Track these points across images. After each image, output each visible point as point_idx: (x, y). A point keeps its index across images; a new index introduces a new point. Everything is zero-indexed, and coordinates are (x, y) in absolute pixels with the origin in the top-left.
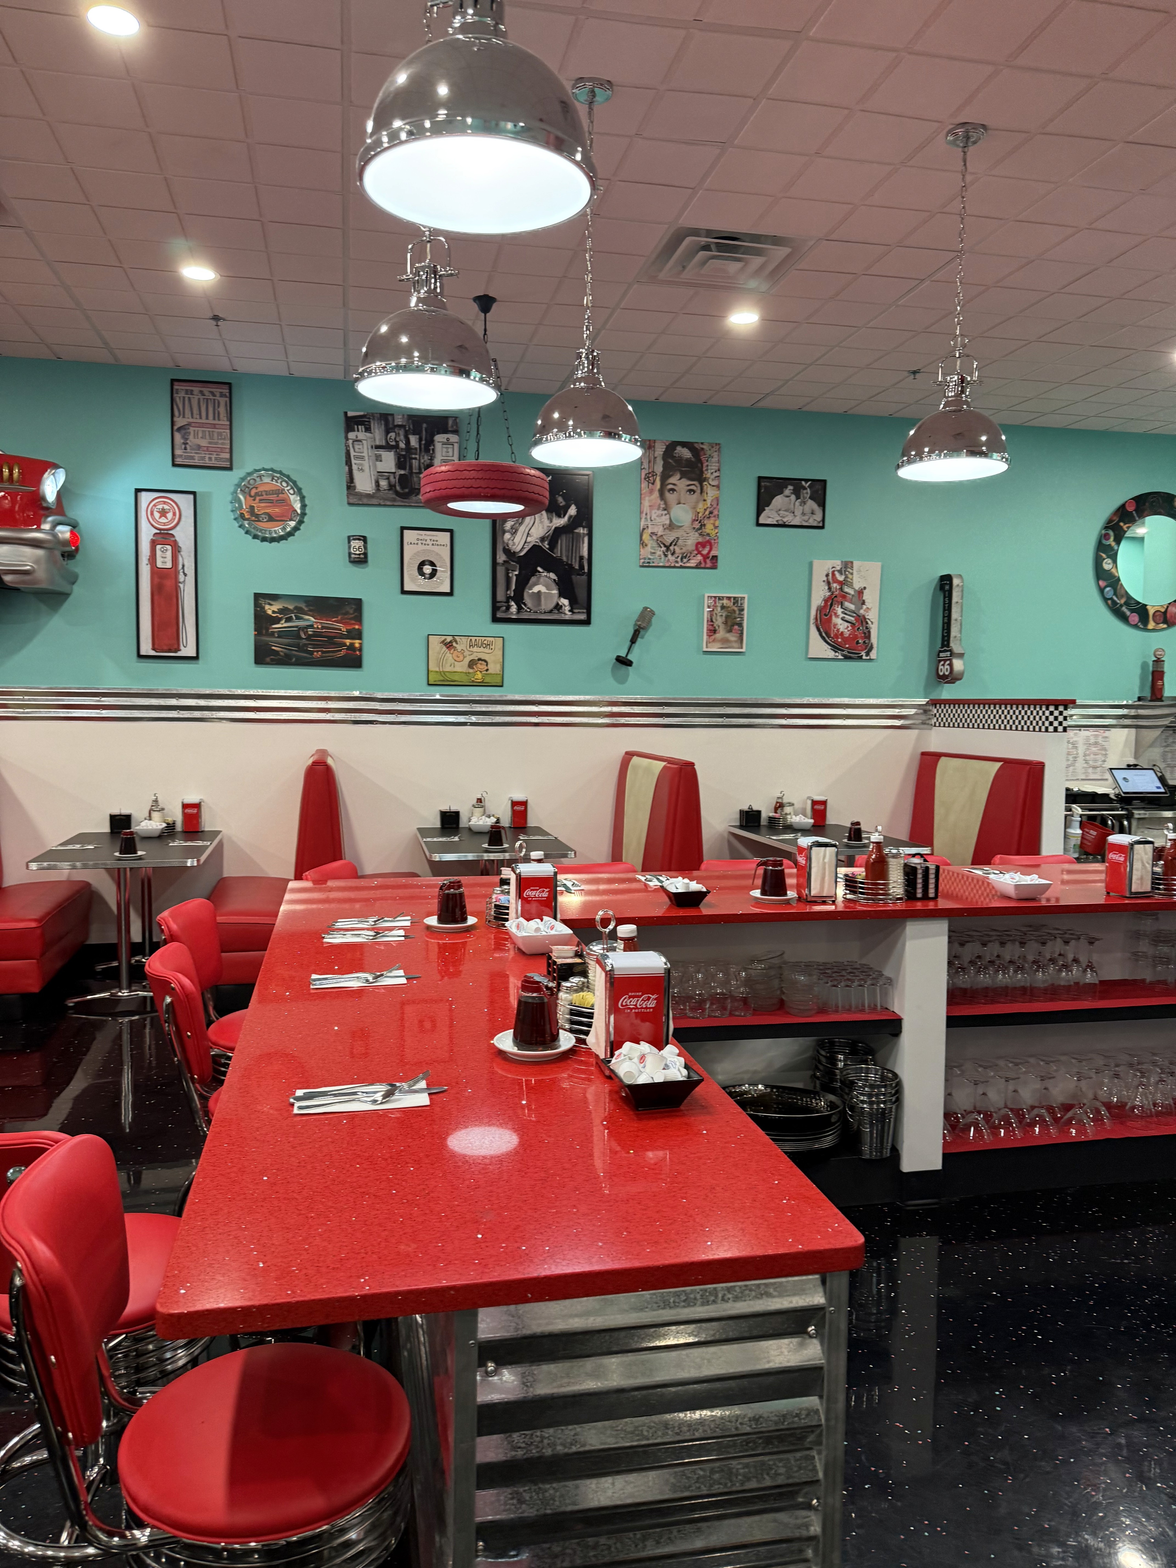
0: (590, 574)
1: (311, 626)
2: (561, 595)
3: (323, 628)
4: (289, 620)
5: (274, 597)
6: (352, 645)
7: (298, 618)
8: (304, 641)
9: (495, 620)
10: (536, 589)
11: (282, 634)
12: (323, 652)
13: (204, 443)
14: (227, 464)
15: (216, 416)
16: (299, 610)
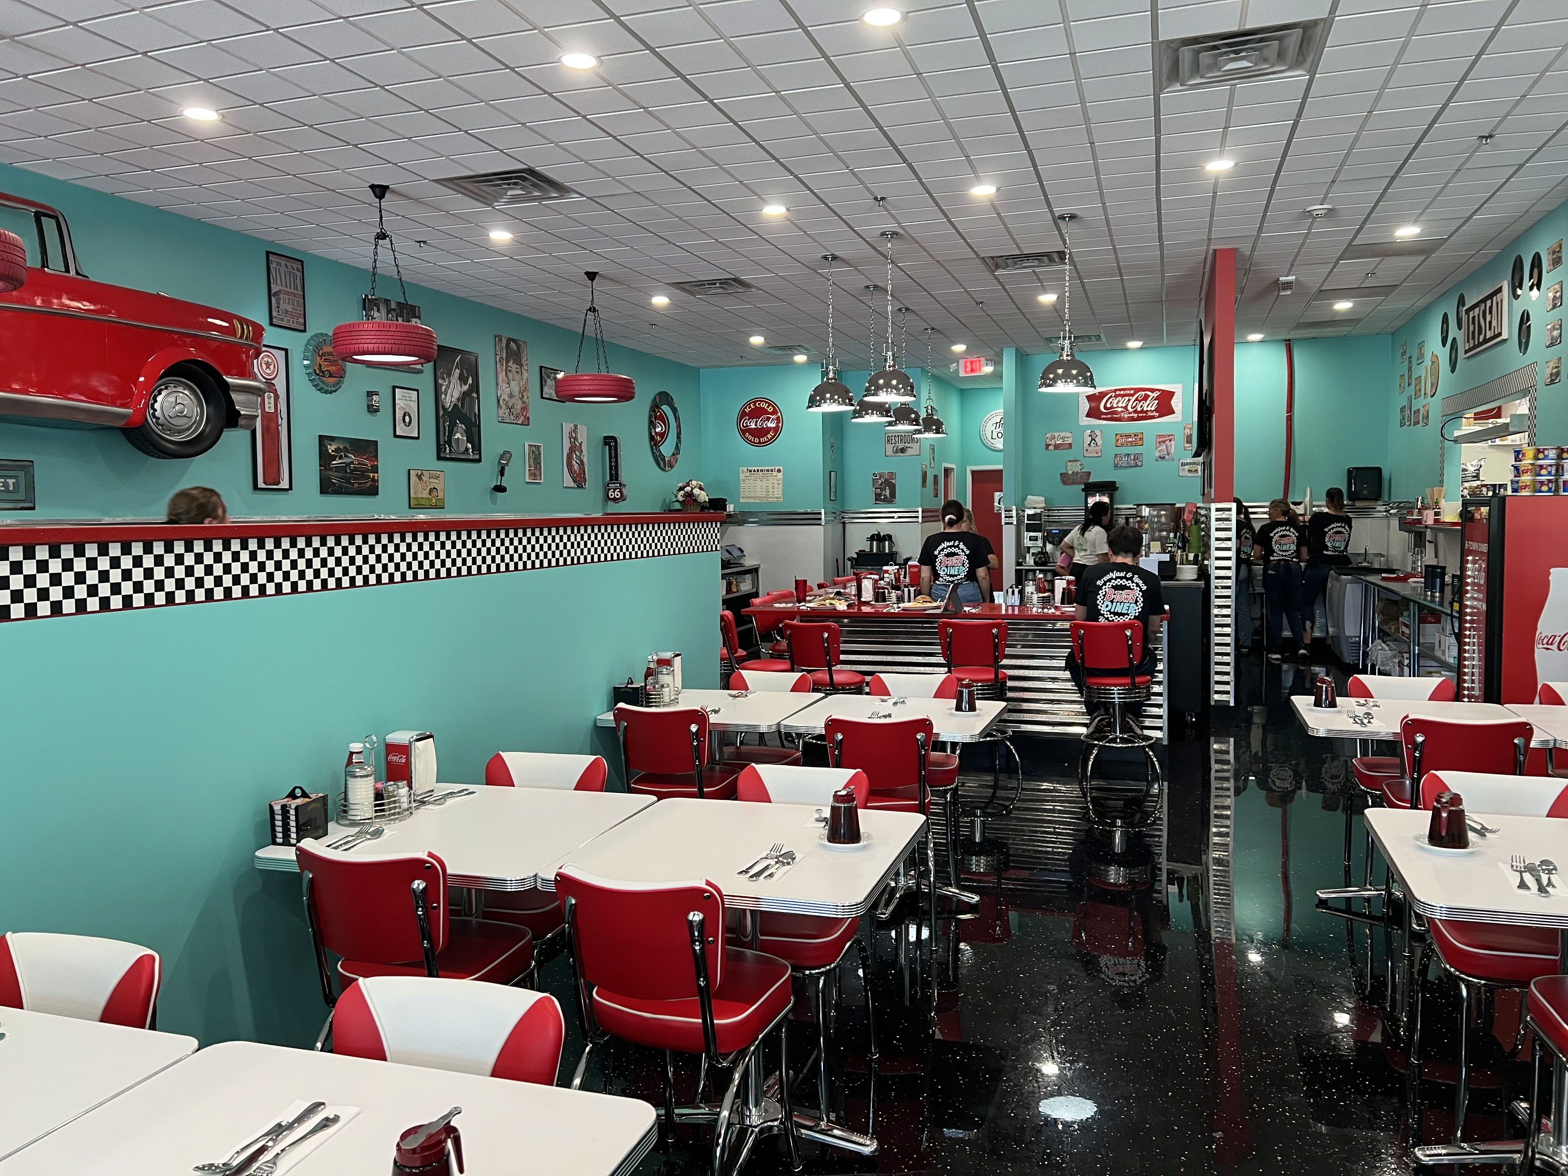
0: (479, 426)
1: (352, 463)
2: (468, 442)
3: (359, 464)
4: (341, 458)
5: (332, 439)
6: (374, 477)
7: (346, 456)
8: (349, 475)
9: (439, 458)
10: (456, 437)
11: (338, 469)
12: (359, 483)
13: (290, 309)
14: (302, 328)
15: (296, 288)
16: (346, 450)
